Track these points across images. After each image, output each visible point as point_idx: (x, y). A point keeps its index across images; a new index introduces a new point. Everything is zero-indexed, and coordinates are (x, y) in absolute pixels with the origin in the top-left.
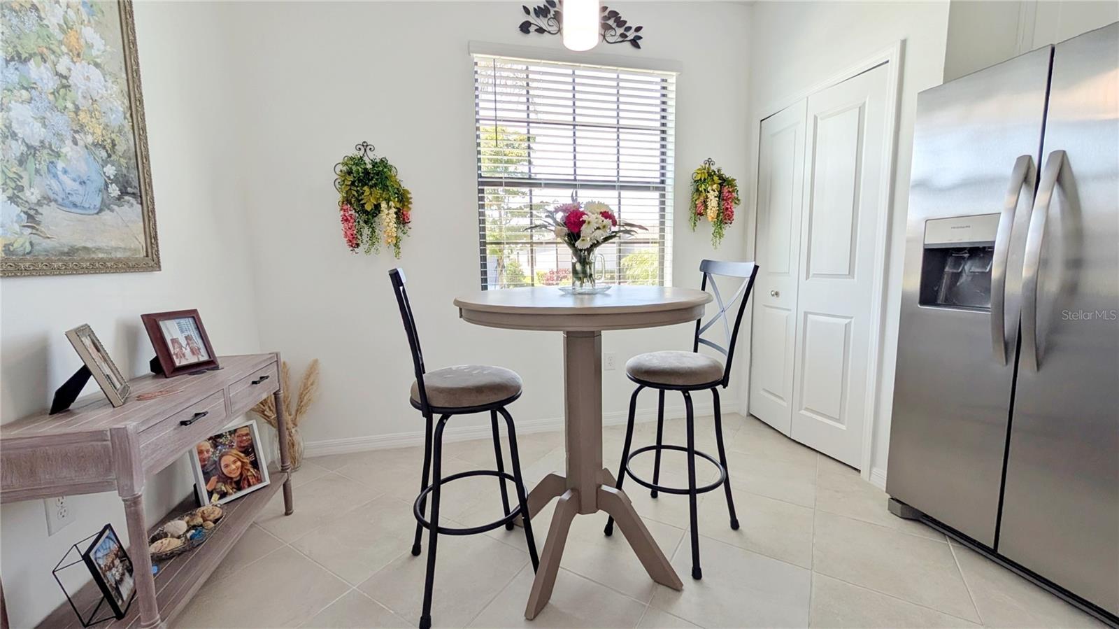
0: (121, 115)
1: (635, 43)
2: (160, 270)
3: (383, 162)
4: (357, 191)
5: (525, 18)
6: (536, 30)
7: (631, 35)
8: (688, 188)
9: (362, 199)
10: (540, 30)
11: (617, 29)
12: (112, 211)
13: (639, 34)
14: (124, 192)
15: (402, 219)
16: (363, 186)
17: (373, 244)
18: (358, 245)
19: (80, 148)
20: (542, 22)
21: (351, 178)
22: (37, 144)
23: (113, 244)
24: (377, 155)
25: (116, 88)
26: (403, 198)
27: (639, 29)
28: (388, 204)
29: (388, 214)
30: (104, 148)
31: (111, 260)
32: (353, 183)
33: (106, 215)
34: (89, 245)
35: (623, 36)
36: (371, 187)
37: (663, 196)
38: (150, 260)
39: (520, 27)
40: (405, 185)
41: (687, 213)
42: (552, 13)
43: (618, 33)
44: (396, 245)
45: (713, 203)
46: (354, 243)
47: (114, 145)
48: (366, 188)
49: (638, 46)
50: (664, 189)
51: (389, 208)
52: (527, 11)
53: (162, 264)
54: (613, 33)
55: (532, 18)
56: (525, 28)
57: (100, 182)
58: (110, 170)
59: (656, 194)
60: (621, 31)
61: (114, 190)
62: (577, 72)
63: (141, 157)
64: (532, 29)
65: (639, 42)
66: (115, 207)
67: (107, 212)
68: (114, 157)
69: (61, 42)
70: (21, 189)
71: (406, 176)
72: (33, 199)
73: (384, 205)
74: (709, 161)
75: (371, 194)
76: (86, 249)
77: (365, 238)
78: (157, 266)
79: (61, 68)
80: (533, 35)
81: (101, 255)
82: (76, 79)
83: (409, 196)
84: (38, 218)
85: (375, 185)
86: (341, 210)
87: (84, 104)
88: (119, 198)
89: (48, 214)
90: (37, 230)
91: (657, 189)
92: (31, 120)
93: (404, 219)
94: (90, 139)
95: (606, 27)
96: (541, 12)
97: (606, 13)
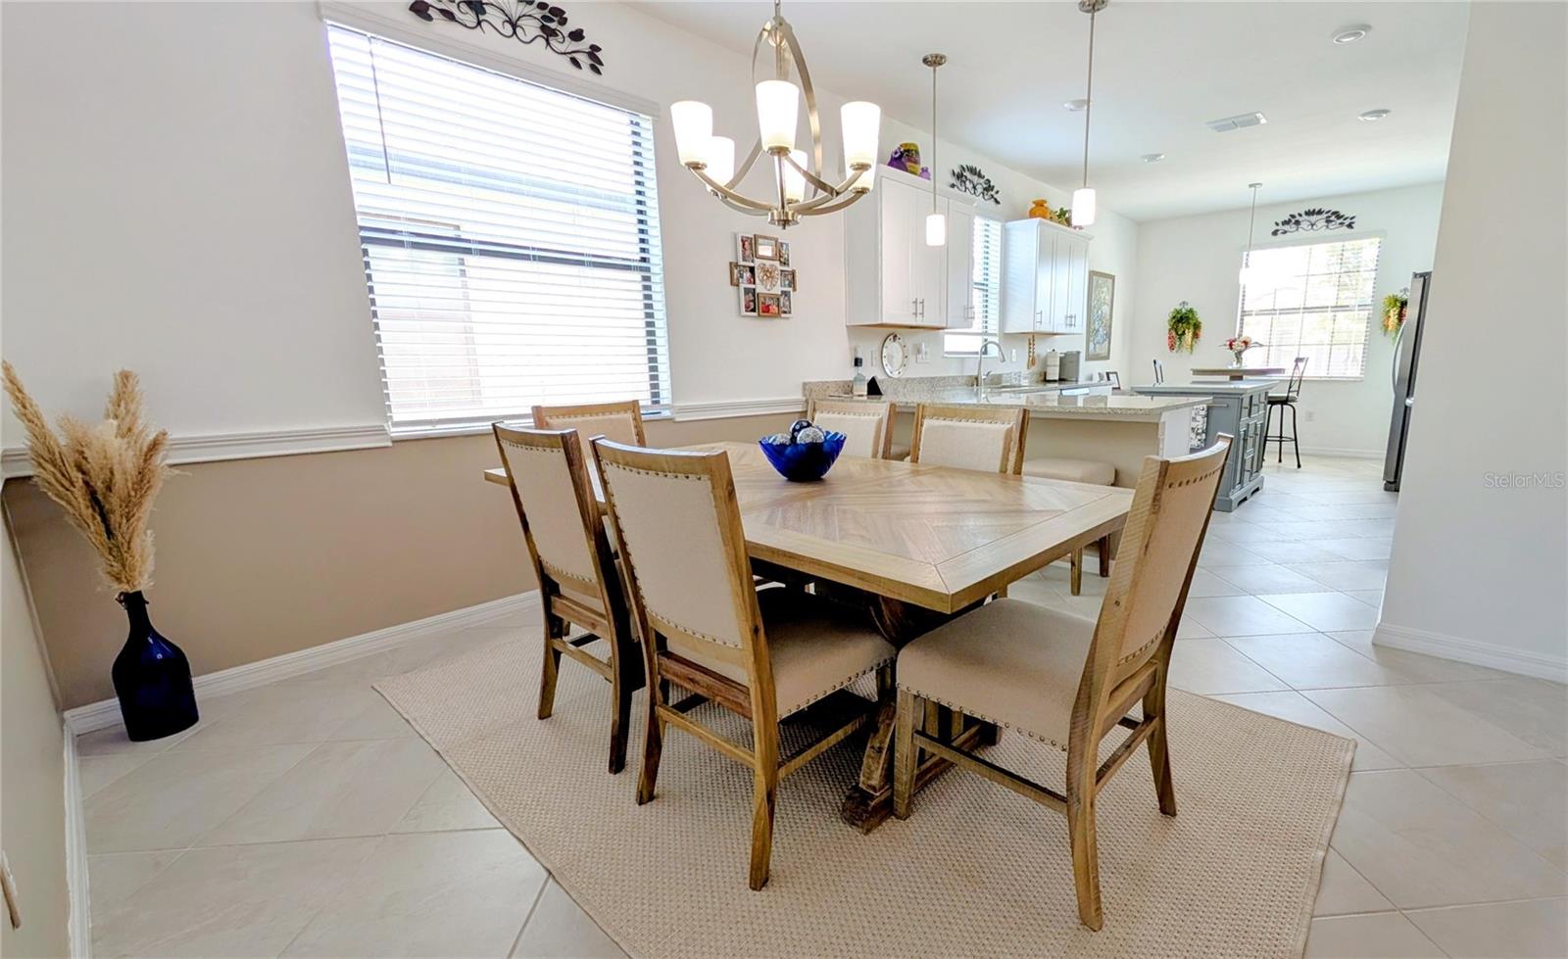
1: (1350, 226)
2: (1109, 360)
3: (1191, 311)
4: (1177, 326)
5: (1275, 229)
6: (1282, 233)
7: (1347, 222)
9: (1178, 329)
10: (1285, 232)
11: (1337, 221)
13: (1353, 220)
16: (1180, 323)
17: (1180, 349)
18: (1172, 349)
20: (1286, 227)
21: (1174, 320)
24: (1188, 307)
26: (1197, 326)
27: (1353, 218)
28: (1190, 330)
29: (1190, 335)
32: (1175, 323)
35: (1341, 224)
36: (1183, 323)
39: (1272, 234)
40: (1200, 320)
42: (1293, 221)
43: (1338, 223)
44: (1191, 349)
49: (1352, 228)
51: (1190, 332)
52: (1277, 224)
54: (1334, 223)
55: (1280, 227)
56: (1275, 233)
60: (1341, 220)
62: (1311, 248)
64: (1279, 233)
65: (1353, 225)
71: (1200, 317)
73: (1188, 330)
75: (1183, 326)
77: (1177, 345)
78: (1108, 358)
80: (1280, 236)
83: (1202, 325)
85: (1185, 322)
86: (1168, 334)
93: (1197, 336)
95: (1328, 221)
96: (1285, 223)
97: (1330, 214)
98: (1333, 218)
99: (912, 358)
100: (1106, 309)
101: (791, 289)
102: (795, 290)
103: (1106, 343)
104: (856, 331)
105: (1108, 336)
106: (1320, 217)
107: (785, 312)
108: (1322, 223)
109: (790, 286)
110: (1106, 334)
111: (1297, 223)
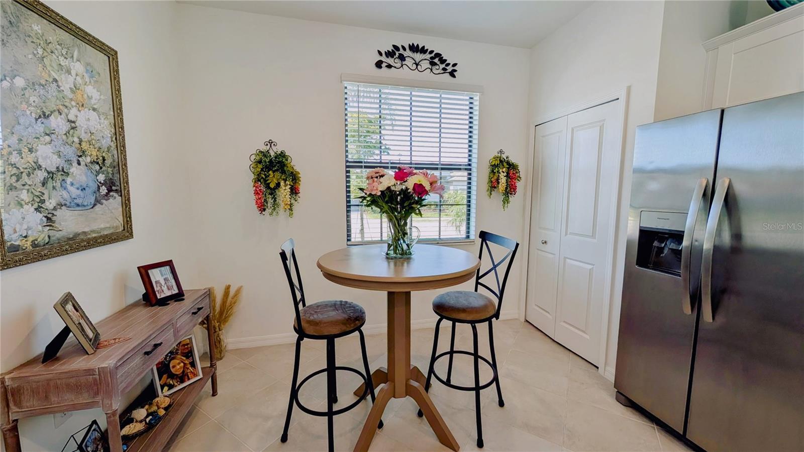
0: (109, 140)
1: (452, 73)
2: (133, 238)
3: (282, 155)
4: (265, 175)
5: (379, 58)
6: (386, 66)
7: (450, 69)
8: (486, 171)
9: (268, 180)
10: (389, 66)
11: (440, 65)
12: (102, 204)
13: (455, 68)
14: (110, 190)
15: (294, 191)
16: (269, 171)
17: (274, 209)
18: (264, 210)
19: (83, 167)
20: (390, 61)
21: (260, 166)
22: (54, 170)
23: (102, 226)
24: (278, 149)
25: (107, 122)
26: (294, 177)
27: (455, 65)
28: (285, 183)
29: (285, 189)
30: (98, 163)
31: (101, 237)
32: (262, 170)
33: (98, 207)
34: (86, 230)
35: (444, 69)
36: (274, 172)
37: (470, 174)
38: (126, 233)
39: (376, 64)
40: (297, 168)
41: (485, 186)
42: (397, 55)
43: (441, 68)
44: (291, 210)
45: (503, 180)
46: (262, 208)
47: (104, 160)
48: (271, 172)
49: (454, 77)
50: (470, 170)
51: (286, 185)
52: (380, 53)
53: (134, 234)
54: (437, 67)
55: (384, 58)
56: (379, 64)
57: (95, 187)
58: (101, 178)
59: (465, 173)
60: (443, 66)
61: (104, 190)
62: (413, 93)
63: (121, 166)
64: (384, 65)
65: (455, 73)
66: (104, 201)
67: (99, 205)
68: (104, 168)
69: (71, 100)
70: (43, 201)
71: (296, 163)
72: (51, 207)
73: (282, 183)
74: (501, 152)
75: (274, 176)
76: (85, 233)
77: (269, 205)
78: (131, 235)
79: (72, 118)
80: (384, 69)
81: (94, 235)
82: (81, 122)
83: (300, 176)
84: (54, 218)
85: (277, 170)
86: (254, 186)
87: (85, 138)
88: (107, 194)
89: (61, 214)
90: (53, 227)
91: (466, 169)
92: (51, 154)
93: (296, 191)
94: (89, 159)
95: (433, 64)
96: (390, 54)
97: (433, 55)
98: (436, 60)
106: (422, 56)
108: (425, 65)
111: (402, 58)
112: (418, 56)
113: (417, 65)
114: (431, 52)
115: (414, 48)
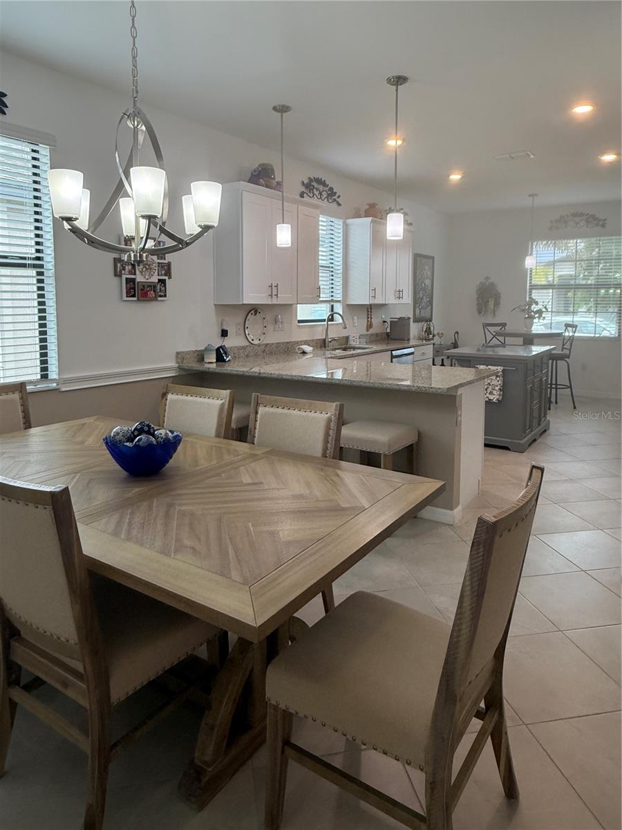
3: (493, 283)
4: (482, 295)
7: (601, 223)
9: (483, 298)
10: (557, 228)
13: (605, 222)
16: (484, 293)
17: (485, 313)
21: (480, 291)
24: (491, 281)
26: (497, 299)
28: (492, 299)
29: (492, 303)
35: (597, 223)
40: (500, 291)
42: (563, 220)
43: (594, 223)
44: (494, 313)
46: (480, 312)
55: (554, 224)
60: (597, 221)
65: (605, 225)
71: (500, 287)
75: (486, 296)
77: (483, 311)
80: (554, 231)
83: (501, 295)
86: (477, 301)
93: (497, 304)
95: (587, 222)
96: (558, 221)
97: (588, 216)
98: (591, 219)
99: (270, 327)
100: (428, 282)
101: (166, 278)
102: (170, 278)
103: (429, 308)
104: (222, 309)
105: (431, 303)
106: (582, 218)
107: (161, 296)
108: (584, 223)
109: (166, 275)
110: (428, 301)
111: (566, 222)
112: (577, 219)
113: (577, 224)
114: (588, 214)
115: (574, 215)
